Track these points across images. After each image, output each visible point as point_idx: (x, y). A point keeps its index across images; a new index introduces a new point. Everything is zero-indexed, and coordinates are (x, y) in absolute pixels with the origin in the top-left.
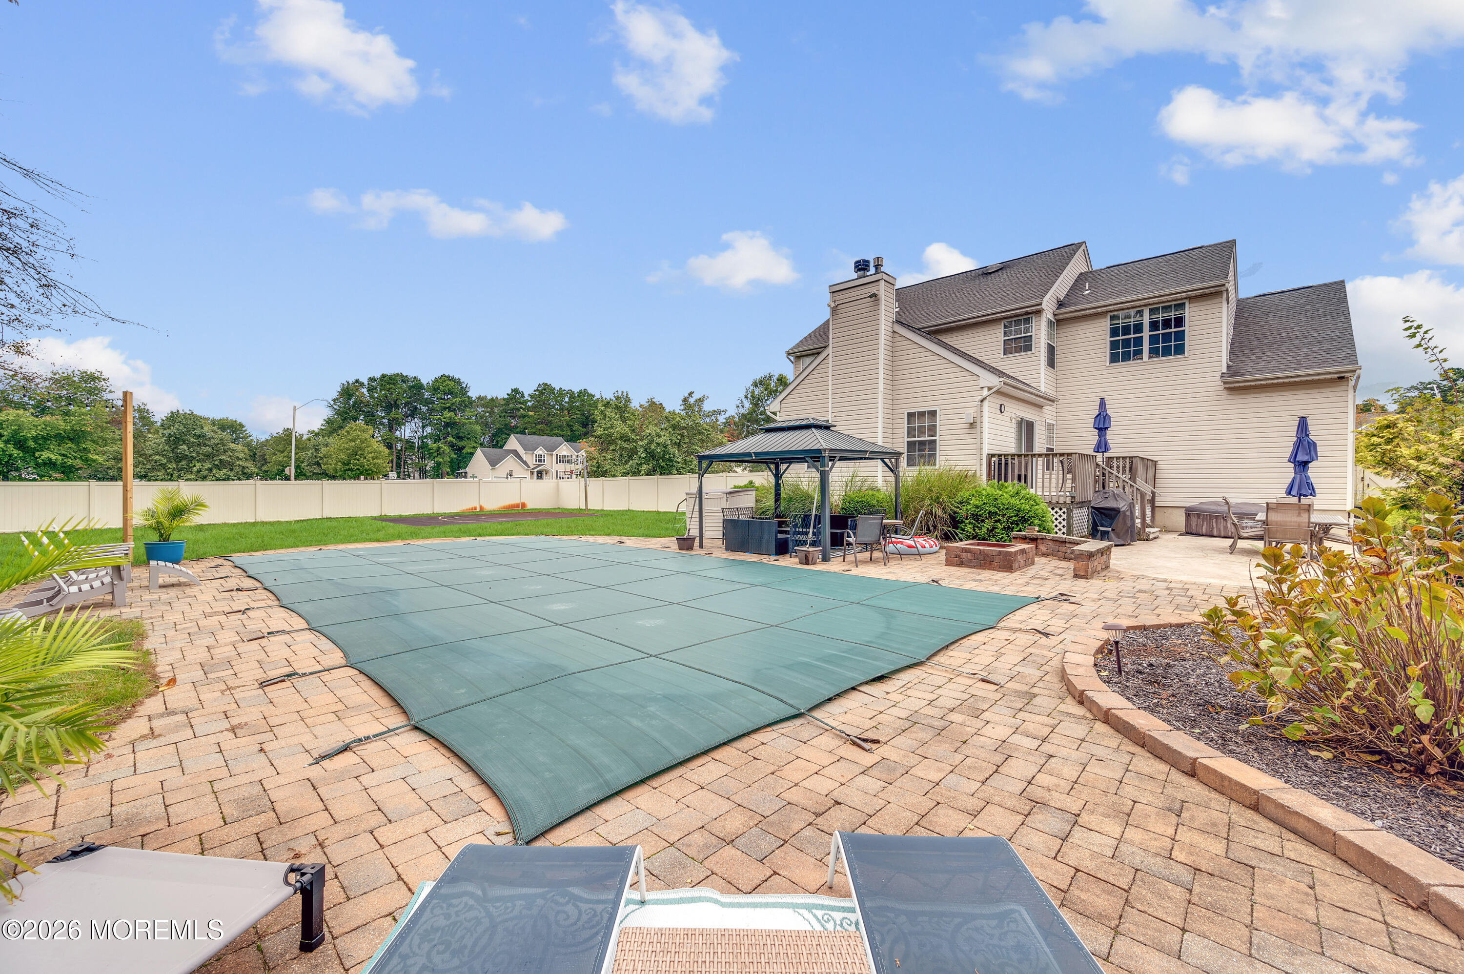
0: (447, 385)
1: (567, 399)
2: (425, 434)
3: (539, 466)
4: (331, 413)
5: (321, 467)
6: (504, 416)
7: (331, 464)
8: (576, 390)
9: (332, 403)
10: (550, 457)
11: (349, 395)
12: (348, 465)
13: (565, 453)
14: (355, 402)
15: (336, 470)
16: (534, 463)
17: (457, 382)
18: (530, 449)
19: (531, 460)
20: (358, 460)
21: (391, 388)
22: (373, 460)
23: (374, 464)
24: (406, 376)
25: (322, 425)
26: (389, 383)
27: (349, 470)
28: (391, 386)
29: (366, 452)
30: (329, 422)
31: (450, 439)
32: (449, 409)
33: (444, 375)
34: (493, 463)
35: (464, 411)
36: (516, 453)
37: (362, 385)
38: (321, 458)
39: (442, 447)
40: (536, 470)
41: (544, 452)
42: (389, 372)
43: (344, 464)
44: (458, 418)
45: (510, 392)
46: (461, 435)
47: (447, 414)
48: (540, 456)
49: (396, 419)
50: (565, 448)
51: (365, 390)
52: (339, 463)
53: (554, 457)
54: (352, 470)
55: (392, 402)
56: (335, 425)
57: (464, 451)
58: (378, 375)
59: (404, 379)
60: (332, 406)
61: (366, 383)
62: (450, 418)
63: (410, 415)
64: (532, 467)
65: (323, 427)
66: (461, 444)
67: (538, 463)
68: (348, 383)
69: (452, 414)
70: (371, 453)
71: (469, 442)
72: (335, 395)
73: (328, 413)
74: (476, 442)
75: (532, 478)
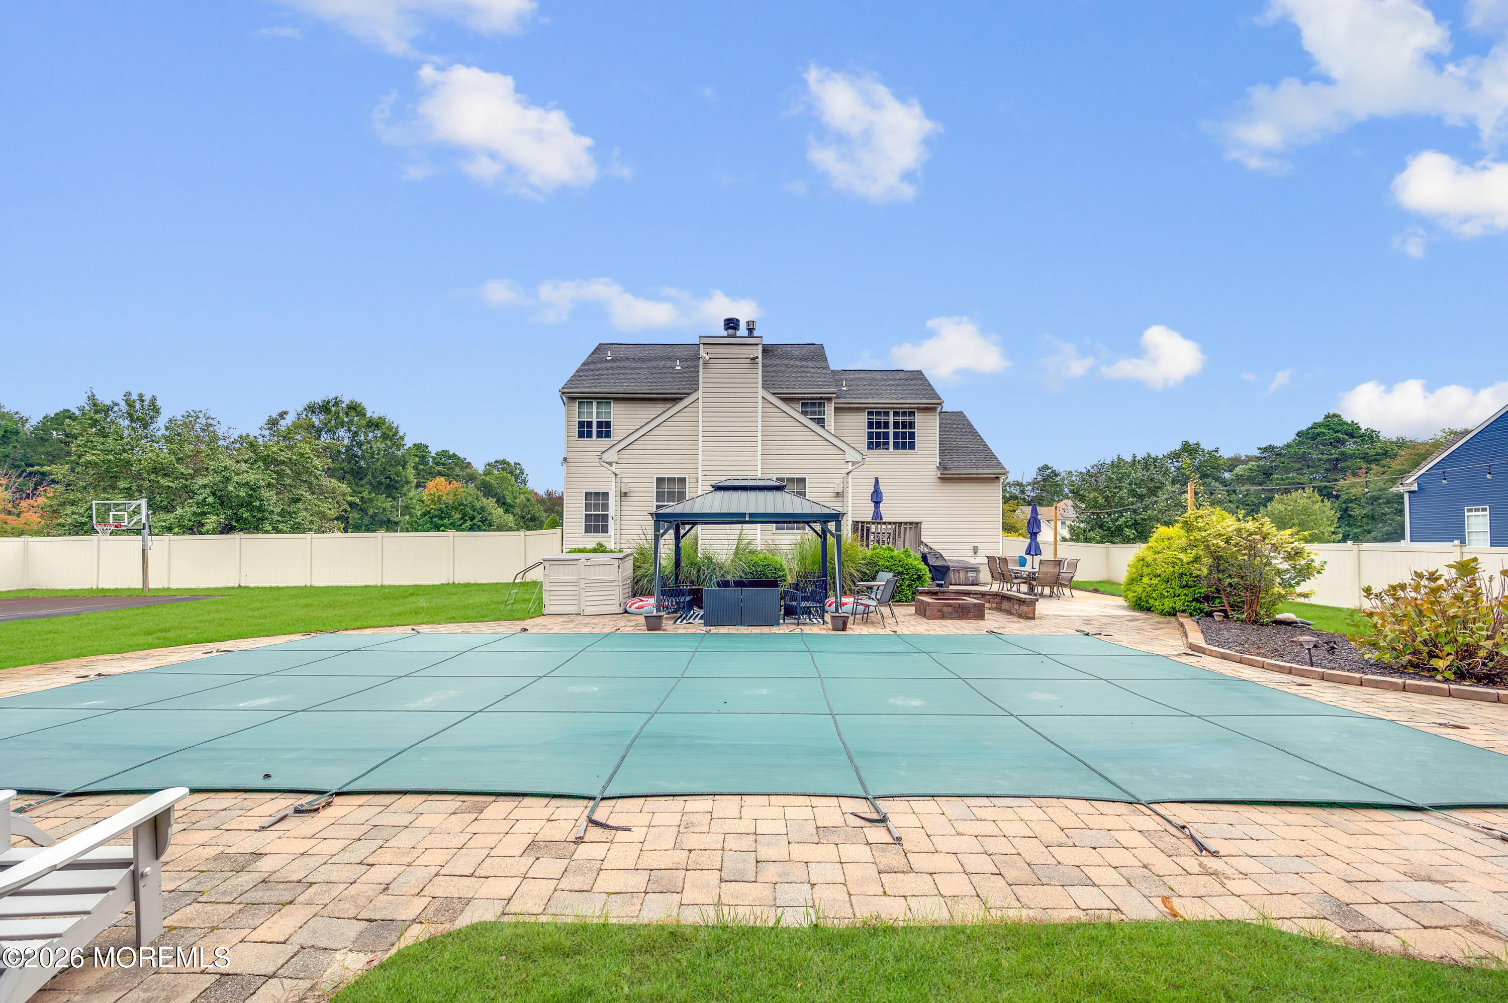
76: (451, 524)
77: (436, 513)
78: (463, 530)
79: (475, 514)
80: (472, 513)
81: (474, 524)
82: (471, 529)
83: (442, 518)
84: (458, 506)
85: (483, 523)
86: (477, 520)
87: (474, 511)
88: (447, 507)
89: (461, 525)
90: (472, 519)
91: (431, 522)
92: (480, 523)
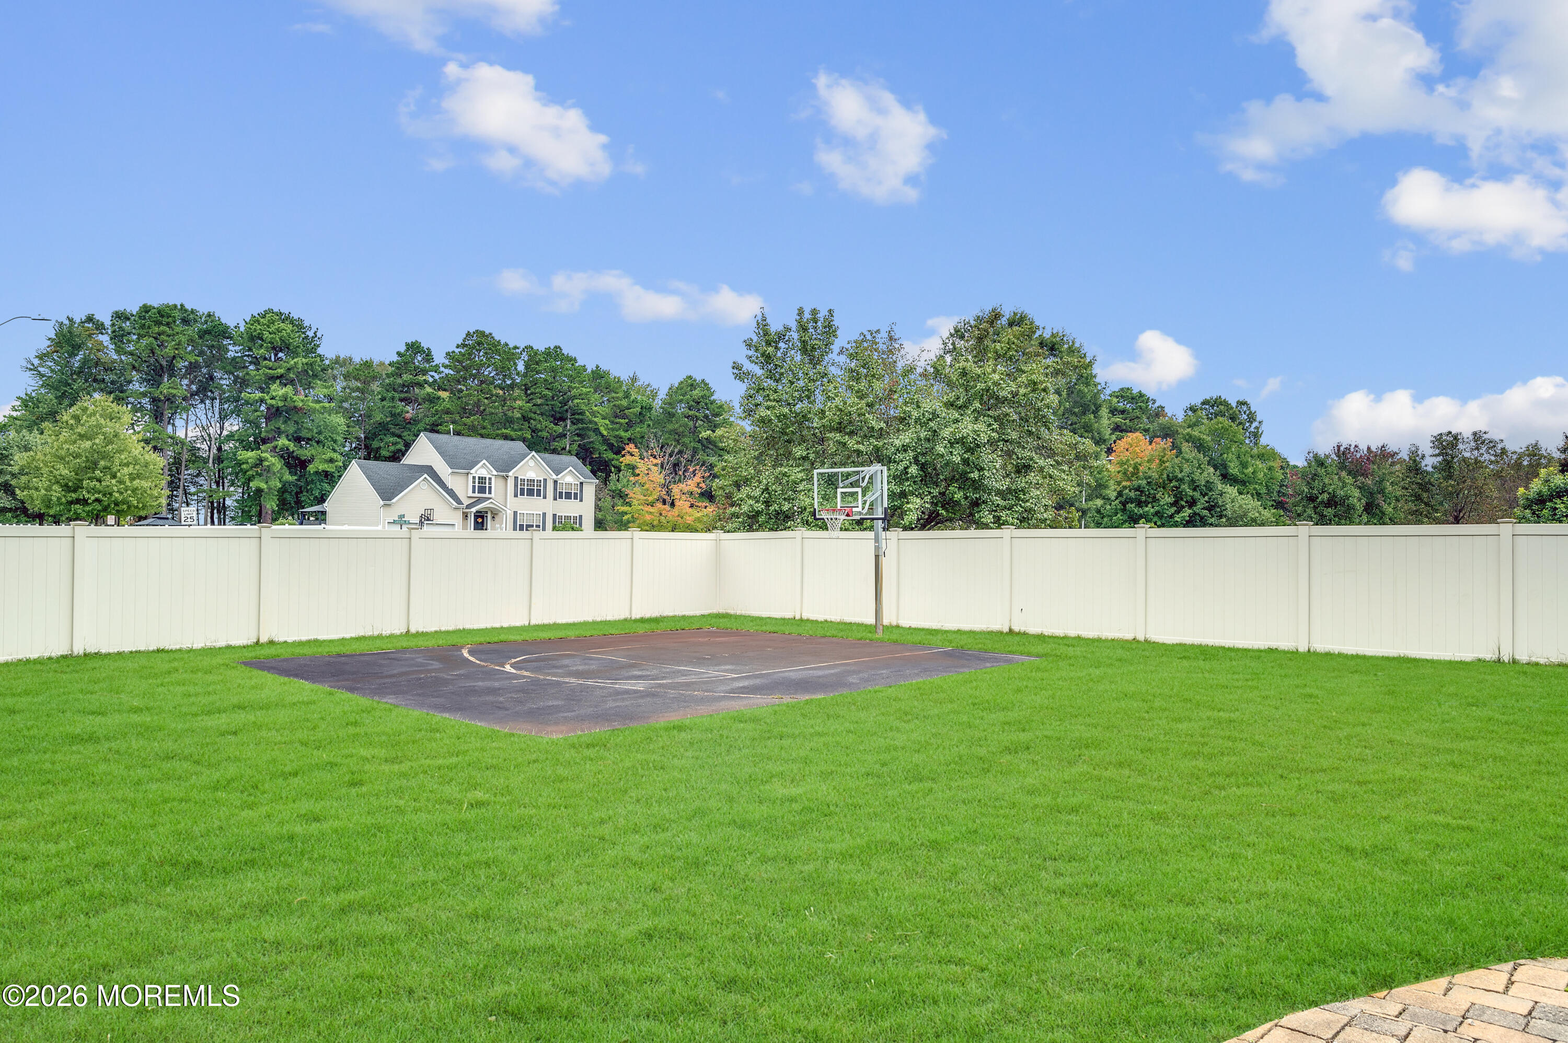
0: (279, 330)
1: (521, 367)
2: (225, 433)
3: (479, 500)
4: (33, 383)
5: (13, 494)
6: (393, 399)
7: (37, 489)
8: (540, 346)
9: (36, 362)
10: (501, 482)
11: (73, 347)
12: (75, 491)
13: (531, 475)
14: (85, 361)
15: (48, 503)
16: (470, 494)
17: (299, 325)
18: (462, 464)
19: (463, 487)
20: (99, 481)
21: (163, 333)
22: (132, 479)
23: (134, 490)
24: (193, 312)
25: (14, 409)
26: (158, 323)
27: (78, 501)
28: (162, 328)
29: (117, 461)
30: (28, 402)
31: (283, 442)
32: (282, 379)
33: (271, 311)
34: (387, 493)
35: (309, 386)
36: (430, 470)
37: (100, 327)
38: (14, 475)
39: (266, 459)
40: (474, 510)
41: (489, 472)
42: (156, 301)
43: (67, 488)
44: (299, 400)
45: (402, 349)
46: (304, 434)
47: (278, 390)
48: (482, 479)
49: (170, 399)
50: (532, 463)
51: (105, 339)
52: (55, 487)
53: (511, 482)
54: (85, 502)
55: (164, 363)
56: (43, 409)
57: (311, 468)
58: (133, 308)
59: (188, 317)
60: (35, 369)
61: (107, 323)
62: (285, 398)
63: (197, 393)
64: (466, 502)
65: (15, 414)
66: (305, 452)
67: (476, 495)
68: (71, 320)
69: (289, 389)
70: (127, 465)
71: (320, 449)
72: (44, 345)
73: (28, 384)
74: (334, 450)
75: (465, 527)
76: (1157, 513)
77: (1132, 494)
78: (1176, 525)
79: (1197, 495)
80: (1191, 493)
81: (1195, 514)
82: (1190, 523)
83: (1140, 504)
84: (1170, 481)
85: (1210, 510)
86: (1199, 506)
87: (1194, 490)
88: (1149, 483)
89: (1172, 516)
90: (1192, 503)
91: (1124, 510)
92: (1205, 512)
